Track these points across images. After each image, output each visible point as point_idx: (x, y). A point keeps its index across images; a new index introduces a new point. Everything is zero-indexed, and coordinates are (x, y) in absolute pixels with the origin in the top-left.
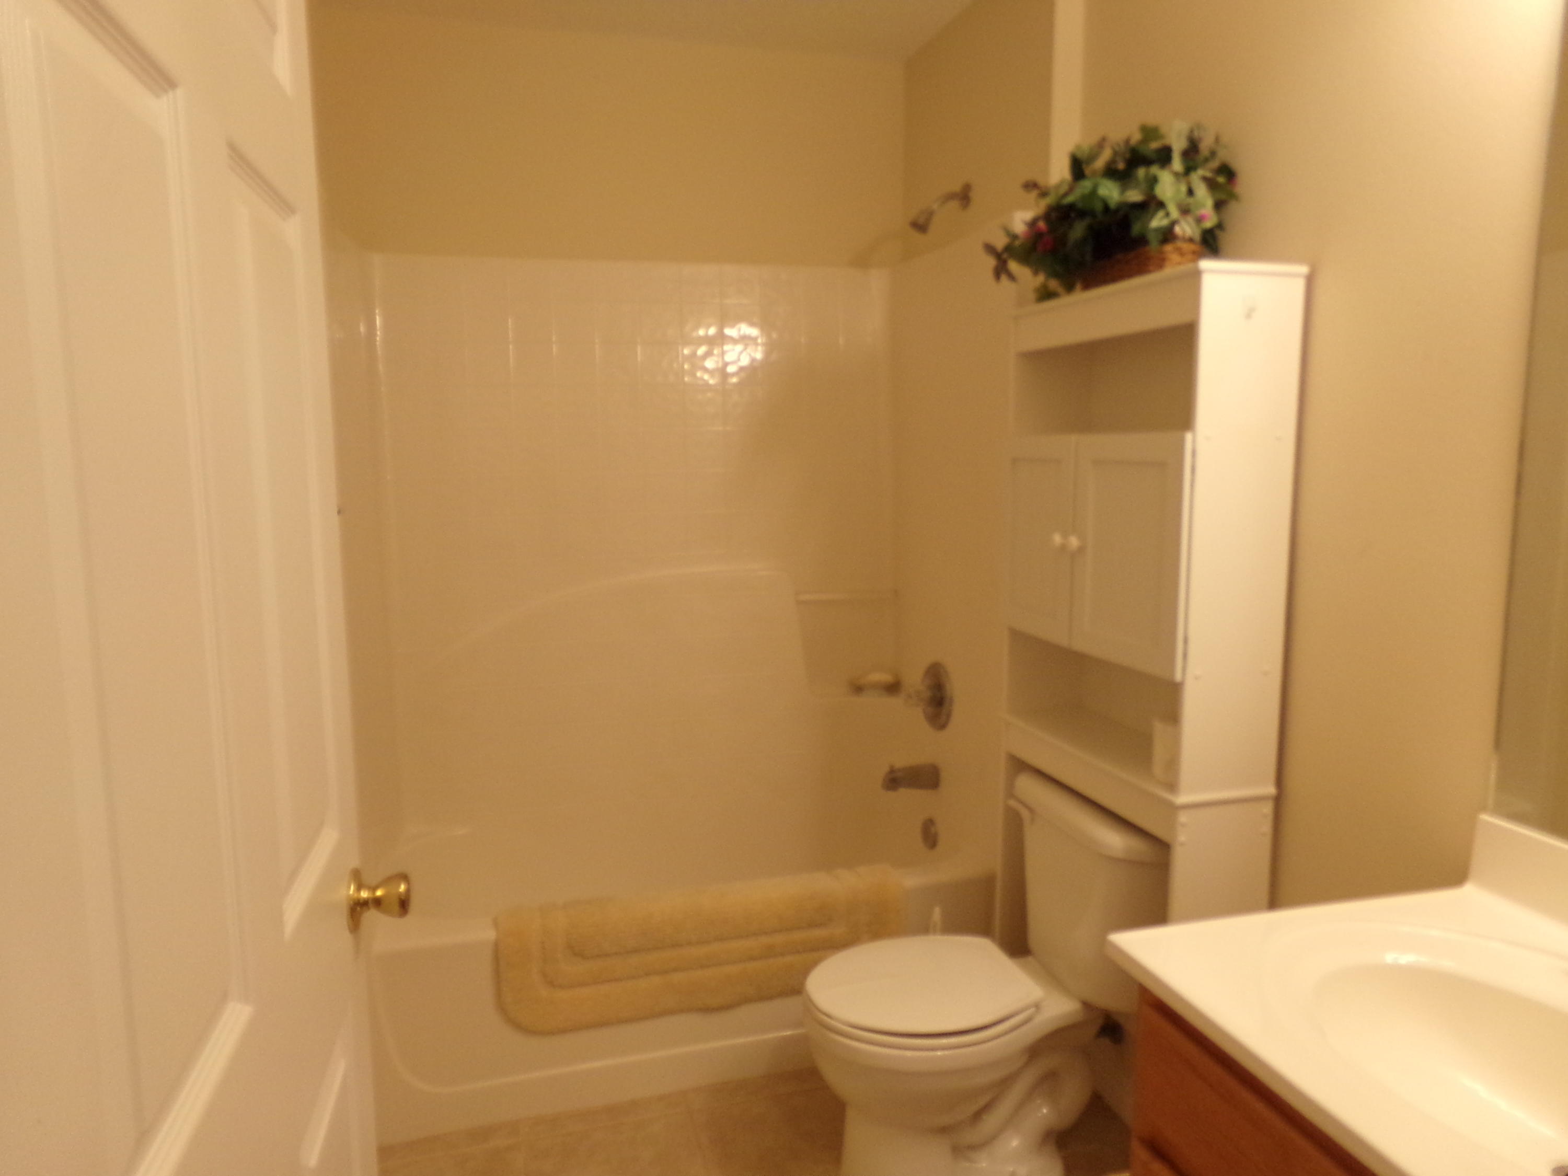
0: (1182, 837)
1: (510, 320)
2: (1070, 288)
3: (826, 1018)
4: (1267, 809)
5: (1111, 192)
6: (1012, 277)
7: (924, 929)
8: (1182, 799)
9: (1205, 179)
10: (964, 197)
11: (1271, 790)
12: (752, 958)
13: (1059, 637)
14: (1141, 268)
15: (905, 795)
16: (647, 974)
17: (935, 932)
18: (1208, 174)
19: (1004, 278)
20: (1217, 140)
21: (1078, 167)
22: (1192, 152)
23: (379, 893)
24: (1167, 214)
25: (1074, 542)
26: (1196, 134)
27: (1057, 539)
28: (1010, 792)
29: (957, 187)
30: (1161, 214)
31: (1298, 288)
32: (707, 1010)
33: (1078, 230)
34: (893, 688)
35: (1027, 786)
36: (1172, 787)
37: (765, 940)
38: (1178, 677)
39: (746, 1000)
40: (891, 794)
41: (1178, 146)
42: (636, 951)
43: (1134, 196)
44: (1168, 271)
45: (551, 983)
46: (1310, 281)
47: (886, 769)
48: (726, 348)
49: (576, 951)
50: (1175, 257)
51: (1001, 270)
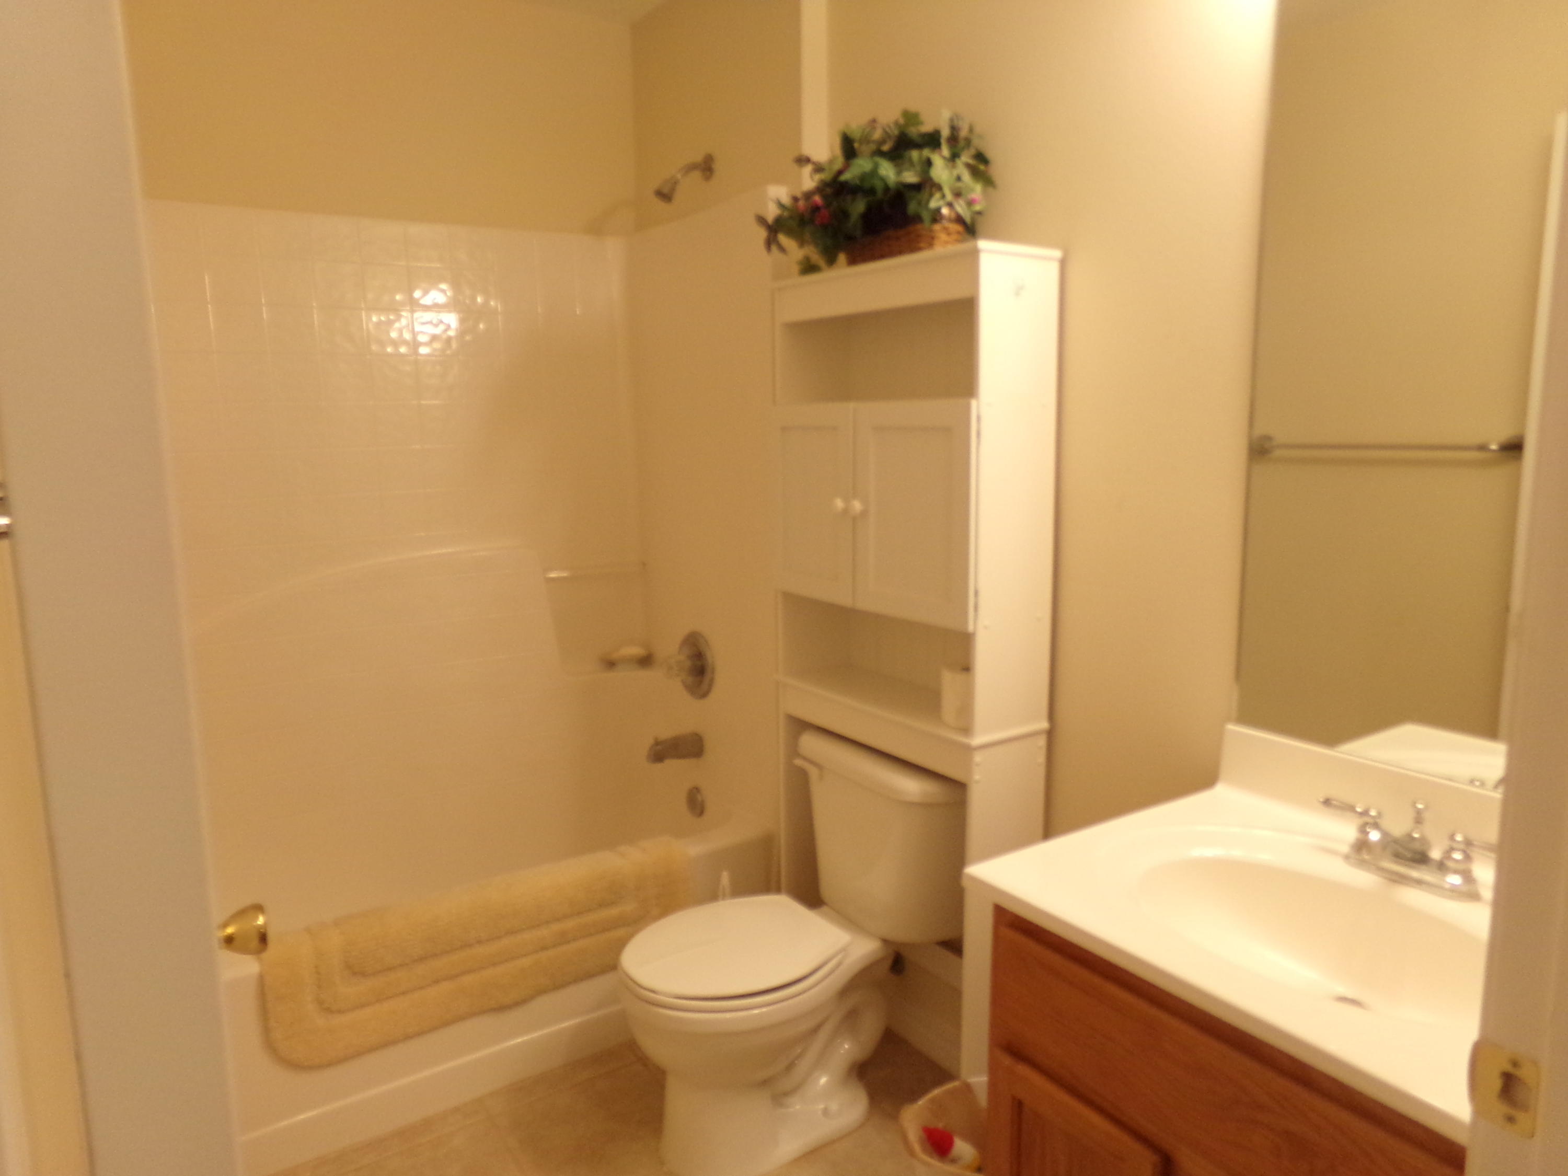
0: (977, 777)
1: (206, 277)
2: (831, 261)
3: (652, 995)
4: (1042, 742)
5: (887, 171)
6: (782, 249)
7: (712, 896)
8: (977, 740)
9: (968, 166)
10: (707, 167)
11: (1044, 725)
12: (544, 948)
13: (842, 598)
14: (913, 246)
15: (672, 765)
16: (437, 982)
17: (724, 897)
18: (971, 161)
19: (774, 248)
20: (971, 130)
21: (849, 147)
22: (953, 139)
23: (230, 930)
24: (943, 196)
25: (857, 505)
26: (956, 123)
27: (839, 503)
28: (793, 751)
29: (698, 158)
30: (938, 195)
31: (1053, 270)
32: (502, 1008)
33: (858, 207)
34: (646, 661)
35: (810, 743)
36: (967, 730)
37: (556, 927)
38: (971, 628)
39: (542, 991)
40: (659, 766)
41: (945, 133)
42: (422, 959)
43: (910, 177)
44: (939, 249)
45: (329, 1010)
46: (1063, 264)
47: (651, 741)
48: (416, 315)
49: (355, 970)
50: (943, 236)
51: (771, 242)
